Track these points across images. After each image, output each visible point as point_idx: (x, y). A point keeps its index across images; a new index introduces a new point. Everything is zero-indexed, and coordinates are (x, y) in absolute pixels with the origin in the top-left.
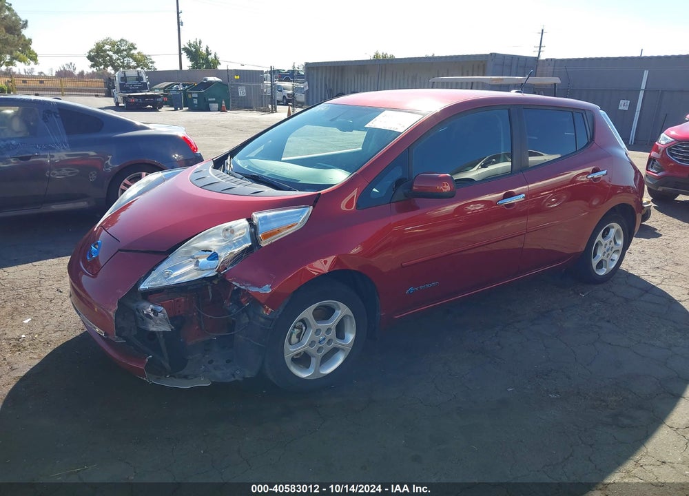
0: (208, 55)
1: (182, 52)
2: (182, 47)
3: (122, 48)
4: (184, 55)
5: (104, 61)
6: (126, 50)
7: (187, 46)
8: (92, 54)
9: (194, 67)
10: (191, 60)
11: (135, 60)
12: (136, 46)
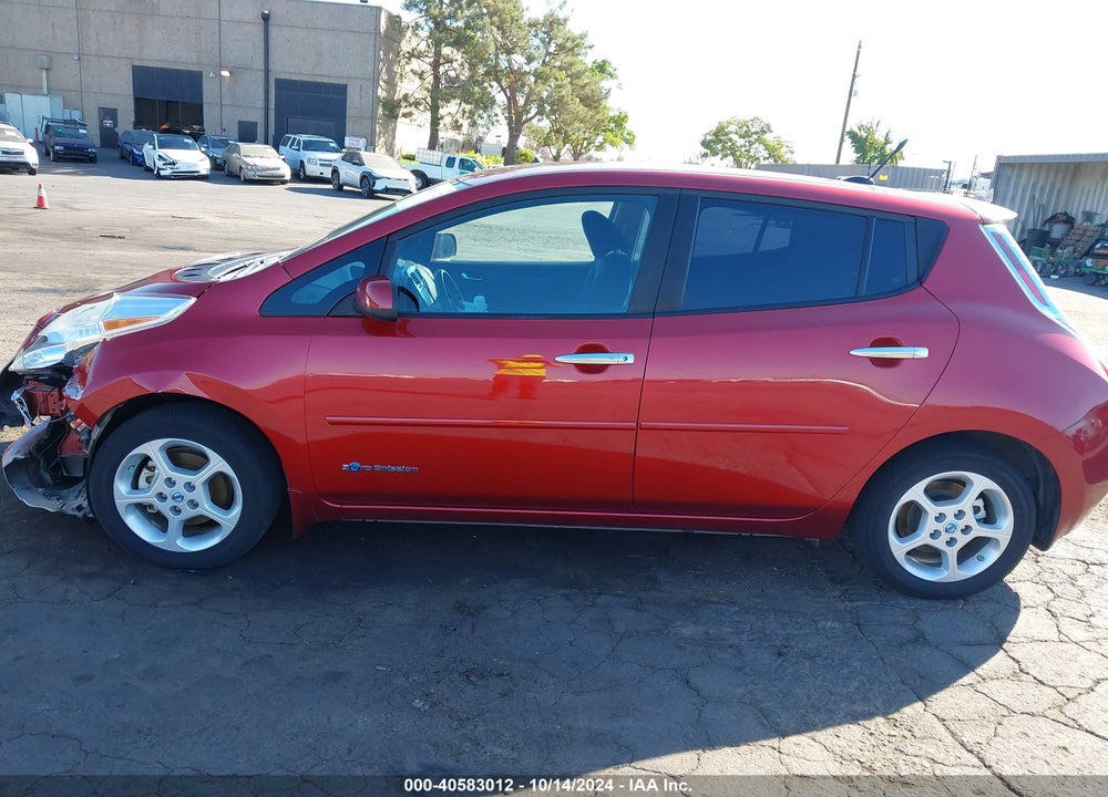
0: (886, 144)
1: (846, 137)
2: (847, 129)
3: (753, 130)
4: (848, 141)
5: (724, 148)
6: (757, 133)
7: (856, 130)
8: (709, 138)
9: (857, 162)
10: (857, 151)
11: (767, 147)
12: (772, 129)
